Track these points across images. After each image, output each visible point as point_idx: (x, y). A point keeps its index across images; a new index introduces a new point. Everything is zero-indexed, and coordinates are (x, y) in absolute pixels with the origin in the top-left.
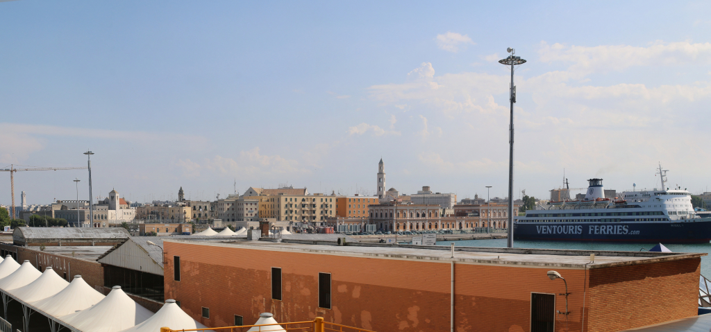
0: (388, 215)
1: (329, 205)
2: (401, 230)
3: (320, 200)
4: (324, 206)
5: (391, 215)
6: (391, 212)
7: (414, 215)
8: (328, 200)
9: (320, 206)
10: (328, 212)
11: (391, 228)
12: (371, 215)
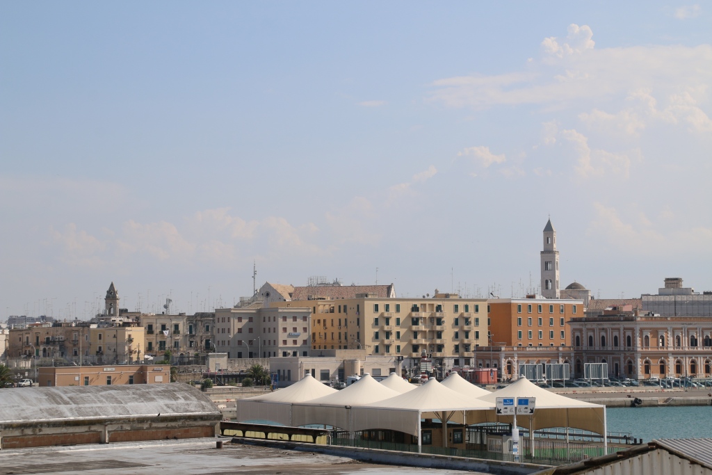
0: (622, 341)
1: (472, 320)
2: (656, 376)
3: (452, 308)
4: (461, 322)
5: (629, 341)
6: (629, 333)
7: (685, 342)
8: (471, 309)
9: (452, 321)
10: (472, 335)
11: (631, 370)
12: (577, 341)
